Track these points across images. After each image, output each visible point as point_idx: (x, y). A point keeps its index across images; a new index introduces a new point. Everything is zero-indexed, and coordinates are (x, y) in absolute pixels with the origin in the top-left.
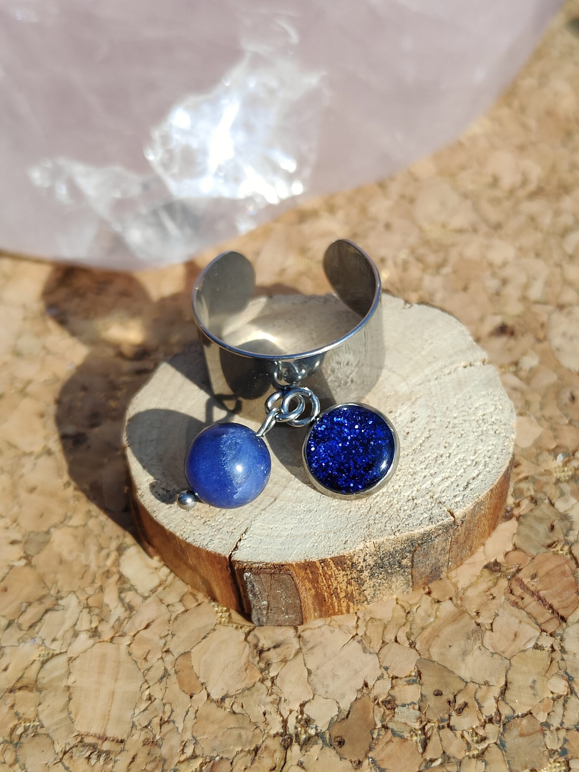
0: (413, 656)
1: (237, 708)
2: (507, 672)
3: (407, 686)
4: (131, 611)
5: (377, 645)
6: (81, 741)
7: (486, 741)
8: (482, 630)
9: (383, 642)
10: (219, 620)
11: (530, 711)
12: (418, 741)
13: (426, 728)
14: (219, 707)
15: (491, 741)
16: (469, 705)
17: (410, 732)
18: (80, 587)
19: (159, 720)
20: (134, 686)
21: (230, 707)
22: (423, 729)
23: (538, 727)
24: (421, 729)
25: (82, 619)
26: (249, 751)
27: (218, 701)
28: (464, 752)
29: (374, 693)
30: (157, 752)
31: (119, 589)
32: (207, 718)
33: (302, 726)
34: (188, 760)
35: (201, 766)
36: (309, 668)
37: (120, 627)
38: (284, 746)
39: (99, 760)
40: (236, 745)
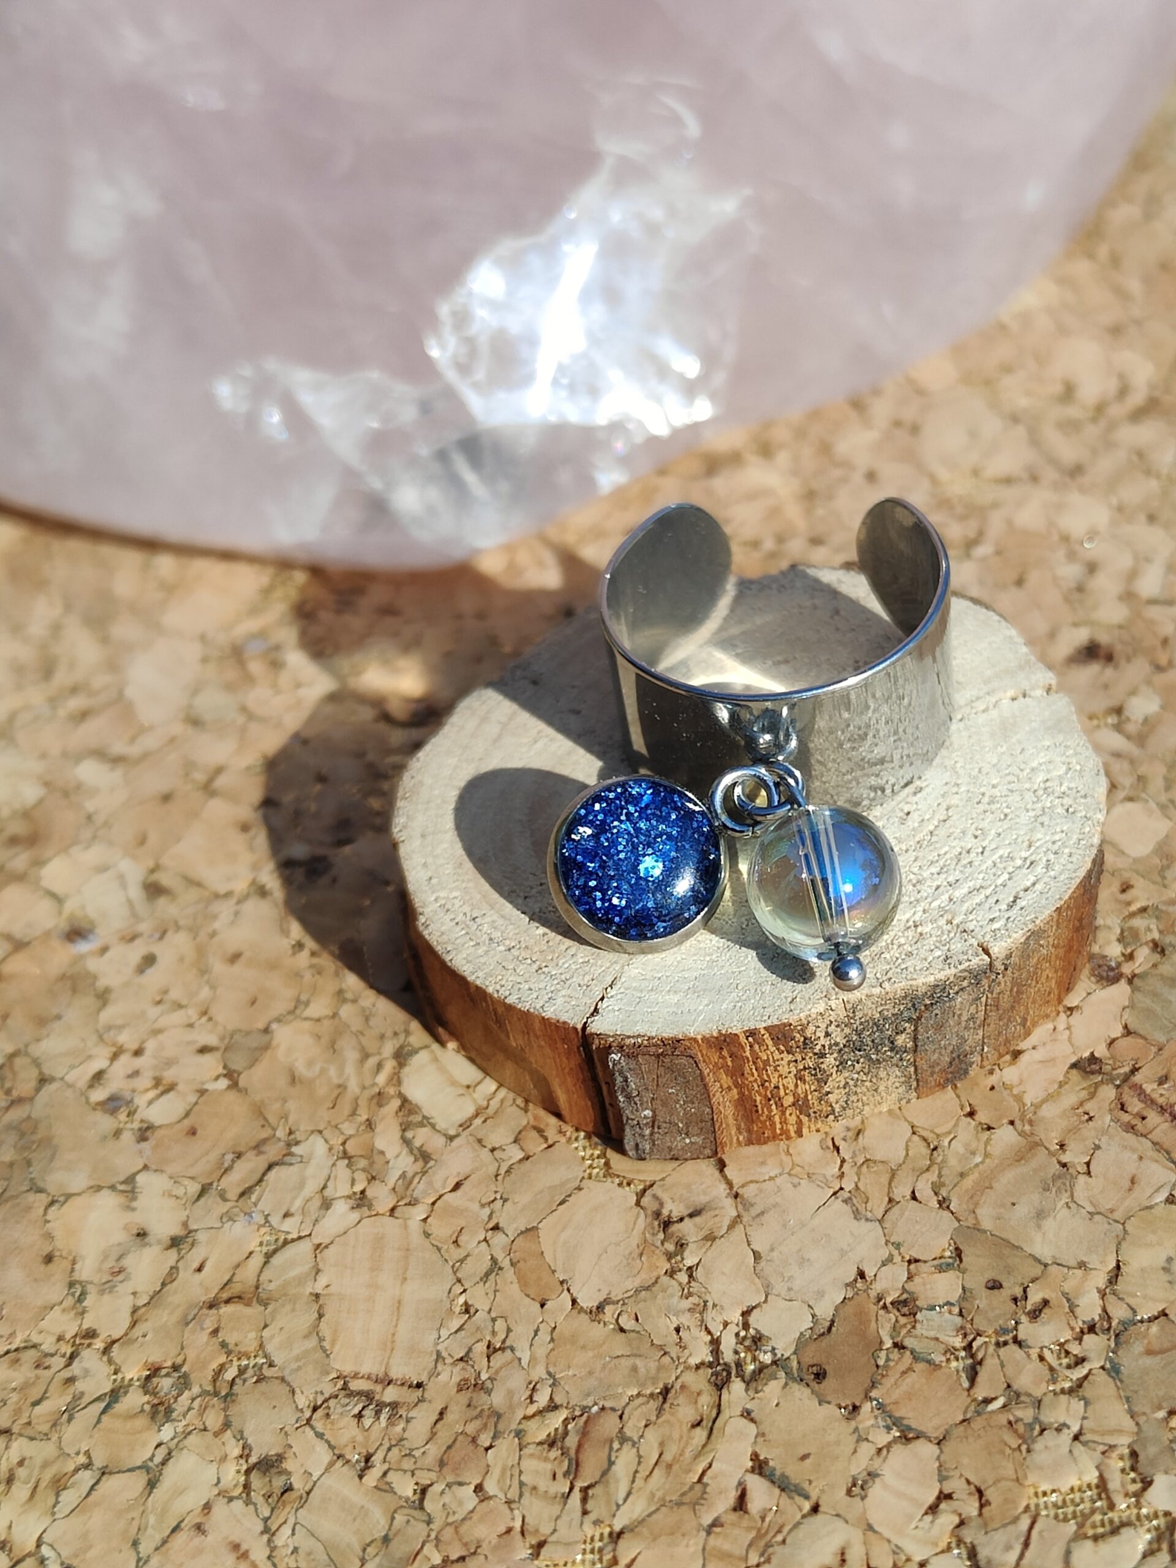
0: (946, 1223)
1: (627, 1322)
2: (1119, 1246)
3: (936, 1275)
4: (426, 1163)
5: (879, 1206)
6: (345, 1387)
7: (1085, 1364)
8: (1071, 1175)
9: (890, 1200)
10: (588, 1171)
11: (1163, 1310)
12: (961, 1368)
13: (975, 1345)
14: (593, 1320)
15: (1094, 1364)
16: (1051, 1304)
17: (944, 1354)
18: (329, 1122)
19: (485, 1348)
20: (438, 1290)
21: (614, 1321)
22: (968, 1347)
24: (964, 1349)
25: (336, 1177)
26: (652, 1395)
27: (591, 1312)
28: (1045, 1384)
29: (878, 1287)
30: (483, 1400)
31: (401, 1124)
32: (573, 1339)
33: (748, 1349)
34: (540, 1412)
35: (566, 1422)
36: (755, 1249)
37: (407, 1188)
38: (716, 1385)
39: (378, 1418)
40: (627, 1385)
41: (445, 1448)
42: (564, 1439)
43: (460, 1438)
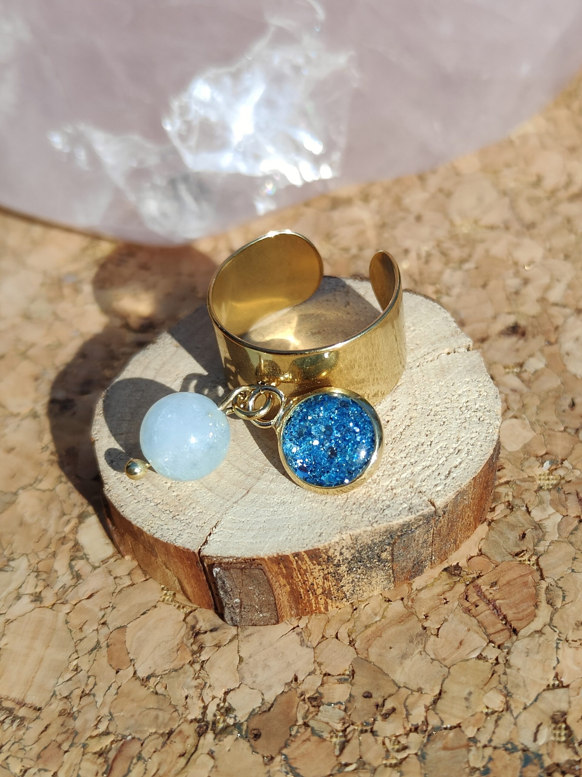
0: (350, 653)
1: (160, 689)
2: (444, 681)
3: (337, 686)
4: (78, 580)
5: (316, 640)
7: (407, 750)
8: (427, 635)
9: (323, 637)
10: (163, 597)
11: (459, 724)
12: (337, 742)
13: (348, 730)
14: (142, 685)
15: (411, 751)
16: (396, 711)
17: (330, 733)
18: (33, 550)
19: (80, 692)
20: (63, 656)
21: (154, 687)
22: (344, 731)
23: (464, 742)
24: (342, 731)
25: (28, 582)
26: (162, 735)
27: (143, 679)
28: (380, 760)
30: (71, 723)
31: (71, 556)
32: (128, 695)
33: (222, 714)
34: (100, 735)
35: (112, 743)
36: (242, 655)
37: (64, 594)
38: (199, 733)
39: (12, 725)
40: (150, 726)
41: (43, 748)
42: (108, 752)
43: (53, 743)
